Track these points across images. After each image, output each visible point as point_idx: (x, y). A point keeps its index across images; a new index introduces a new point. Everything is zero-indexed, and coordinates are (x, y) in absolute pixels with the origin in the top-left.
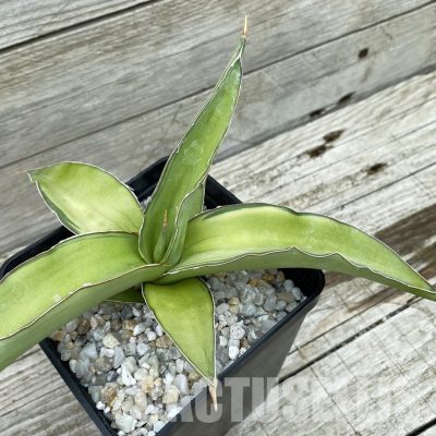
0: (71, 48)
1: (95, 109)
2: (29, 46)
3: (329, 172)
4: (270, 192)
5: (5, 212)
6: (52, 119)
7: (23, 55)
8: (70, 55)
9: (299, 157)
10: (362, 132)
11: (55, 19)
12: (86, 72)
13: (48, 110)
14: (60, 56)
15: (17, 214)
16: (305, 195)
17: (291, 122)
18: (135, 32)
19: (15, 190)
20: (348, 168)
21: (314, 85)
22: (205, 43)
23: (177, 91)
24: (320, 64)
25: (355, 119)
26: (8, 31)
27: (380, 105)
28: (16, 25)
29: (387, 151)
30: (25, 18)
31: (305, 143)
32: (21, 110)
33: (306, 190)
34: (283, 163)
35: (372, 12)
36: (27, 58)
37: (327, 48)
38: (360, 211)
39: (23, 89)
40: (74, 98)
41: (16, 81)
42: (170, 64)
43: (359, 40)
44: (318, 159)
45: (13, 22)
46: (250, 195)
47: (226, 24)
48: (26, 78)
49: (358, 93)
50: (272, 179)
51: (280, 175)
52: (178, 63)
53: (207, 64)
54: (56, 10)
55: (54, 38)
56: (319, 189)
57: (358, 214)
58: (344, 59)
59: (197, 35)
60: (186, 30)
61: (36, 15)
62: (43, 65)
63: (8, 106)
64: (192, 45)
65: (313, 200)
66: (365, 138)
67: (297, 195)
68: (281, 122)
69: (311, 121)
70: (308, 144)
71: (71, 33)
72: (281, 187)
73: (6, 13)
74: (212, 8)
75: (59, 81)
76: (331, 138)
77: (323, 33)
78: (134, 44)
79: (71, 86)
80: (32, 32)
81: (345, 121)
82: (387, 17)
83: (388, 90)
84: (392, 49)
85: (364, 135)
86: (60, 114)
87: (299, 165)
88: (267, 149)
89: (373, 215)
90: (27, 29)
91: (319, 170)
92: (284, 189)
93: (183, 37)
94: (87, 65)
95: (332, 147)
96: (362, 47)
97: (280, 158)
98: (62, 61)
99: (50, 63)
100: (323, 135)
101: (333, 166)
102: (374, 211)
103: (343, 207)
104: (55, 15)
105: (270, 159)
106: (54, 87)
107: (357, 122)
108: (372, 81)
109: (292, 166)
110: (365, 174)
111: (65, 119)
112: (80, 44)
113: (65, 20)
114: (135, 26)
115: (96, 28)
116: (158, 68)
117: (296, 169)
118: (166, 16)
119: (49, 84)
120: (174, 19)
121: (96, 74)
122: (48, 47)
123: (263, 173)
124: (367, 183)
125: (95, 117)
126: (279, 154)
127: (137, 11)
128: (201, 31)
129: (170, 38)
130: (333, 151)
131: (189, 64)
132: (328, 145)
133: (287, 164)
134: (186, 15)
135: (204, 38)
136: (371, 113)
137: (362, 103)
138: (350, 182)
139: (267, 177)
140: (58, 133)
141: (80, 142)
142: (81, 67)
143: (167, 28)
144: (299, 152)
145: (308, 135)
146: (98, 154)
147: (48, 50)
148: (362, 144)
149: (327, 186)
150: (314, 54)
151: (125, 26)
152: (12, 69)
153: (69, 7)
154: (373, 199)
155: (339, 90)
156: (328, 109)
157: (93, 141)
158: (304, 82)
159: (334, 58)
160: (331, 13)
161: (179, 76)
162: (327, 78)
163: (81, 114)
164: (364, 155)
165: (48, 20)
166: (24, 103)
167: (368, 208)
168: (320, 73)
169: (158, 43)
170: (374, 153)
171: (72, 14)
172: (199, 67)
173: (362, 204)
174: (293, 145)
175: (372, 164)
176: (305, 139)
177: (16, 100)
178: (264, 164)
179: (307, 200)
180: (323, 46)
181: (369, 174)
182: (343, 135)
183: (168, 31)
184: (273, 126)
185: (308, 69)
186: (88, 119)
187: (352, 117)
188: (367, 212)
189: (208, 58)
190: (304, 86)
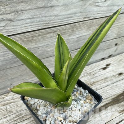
0: (48, 33)
1: (51, 51)
2: (38, 31)
3: (108, 74)
4: (93, 78)
5: (22, 77)
6: (40, 52)
7: (36, 33)
8: (48, 35)
9: (100, 69)
10: (115, 65)
11: (47, 25)
12: (51, 40)
13: (39, 50)
14: (45, 35)
15: (24, 78)
16: (103, 80)
17: (97, 60)
18: (65, 31)
19: (26, 71)
20: (113, 73)
21: (104, 51)
22: (81, 36)
23: (71, 48)
24: (106, 46)
25: (113, 61)
26: (34, 26)
27: (119, 58)
28: (36, 25)
29: (122, 70)
30: (39, 23)
31: (101, 66)
32: (32, 48)
33: (103, 78)
34: (96, 71)
35: (120, 34)
36: (37, 34)
37: (108, 42)
38: (118, 85)
39: (34, 43)
40: (46, 47)
41: (33, 40)
42: (71, 41)
43: (116, 41)
44: (105, 70)
45: (36, 24)
46: (88, 78)
47: (87, 32)
48: (36, 40)
49: (113, 55)
50: (93, 75)
51: (95, 74)
52: (73, 41)
53: (80, 42)
54: (47, 22)
55: (45, 30)
56: (106, 78)
57: (118, 86)
58: (112, 45)
59: (79, 34)
60: (77, 33)
61: (42, 23)
62: (41, 37)
63: (29, 47)
64: (77, 37)
65: (105, 81)
66: (117, 66)
67: (101, 79)
68: (95, 60)
69: (102, 60)
70: (102, 66)
71: (49, 29)
72: (96, 77)
73: (35, 21)
74: (84, 27)
75: (44, 42)
76: (108, 65)
77: (108, 38)
78: (64, 34)
79: (46, 43)
80: (40, 27)
81: (111, 61)
82: (123, 36)
83: (121, 55)
84: (122, 44)
85: (116, 65)
86: (42, 51)
87: (100, 71)
88: (91, 67)
89: (122, 86)
90: (39, 26)
91: (106, 73)
92: (97, 77)
93: (76, 34)
94: (51, 38)
95: (108, 68)
96: (116, 43)
97: (95, 69)
98: (46, 37)
99: (42, 36)
100: (105, 64)
101: (109, 73)
102: (122, 85)
103: (113, 83)
104: (47, 23)
105: (92, 69)
106: (42, 43)
107: (114, 62)
108: (117, 52)
109: (98, 72)
110: (118, 75)
111: (43, 53)
112: (51, 33)
113: (49, 25)
114: (65, 30)
115: (56, 29)
116: (68, 42)
117: (99, 72)
118: (73, 28)
119: (41, 42)
120: (75, 29)
121: (53, 41)
122: (43, 32)
123: (90, 73)
124: (119, 78)
125: (50, 53)
126: (94, 68)
127: (66, 26)
128: (80, 33)
129: (73, 34)
130: (109, 68)
131: (76, 42)
132: (107, 67)
133: (97, 71)
134: (78, 29)
135: (81, 35)
136: (117, 60)
137: (114, 57)
138: (114, 77)
139: (92, 74)
140: (40, 56)
141: (45, 59)
142: (50, 39)
143: (73, 31)
144: (100, 68)
145: (102, 64)
146: (49, 63)
147: (43, 33)
148: (116, 67)
149: (108, 78)
150: (105, 43)
151: (63, 29)
152: (33, 37)
153: (50, 22)
154: (121, 82)
155: (109, 53)
156: (106, 58)
157: (48, 59)
158: (102, 50)
159: (109, 45)
160: (111, 33)
161: (73, 44)
162: (107, 50)
163: (47, 52)
164: (117, 70)
165: (45, 25)
166: (34, 47)
167: (120, 84)
168: (106, 48)
169: (70, 35)
170: (119, 70)
171: (51, 24)
172: (78, 43)
173: (118, 83)
174: (98, 66)
175: (119, 73)
176: (101, 65)
177: (32, 46)
178: (90, 70)
179: (103, 81)
180: (107, 41)
181: (119, 75)
182: (111, 65)
183: (73, 32)
184: (93, 61)
185: (103, 47)
186: (49, 53)
187: (112, 60)
188: (120, 85)
189: (81, 41)
190: (101, 51)
